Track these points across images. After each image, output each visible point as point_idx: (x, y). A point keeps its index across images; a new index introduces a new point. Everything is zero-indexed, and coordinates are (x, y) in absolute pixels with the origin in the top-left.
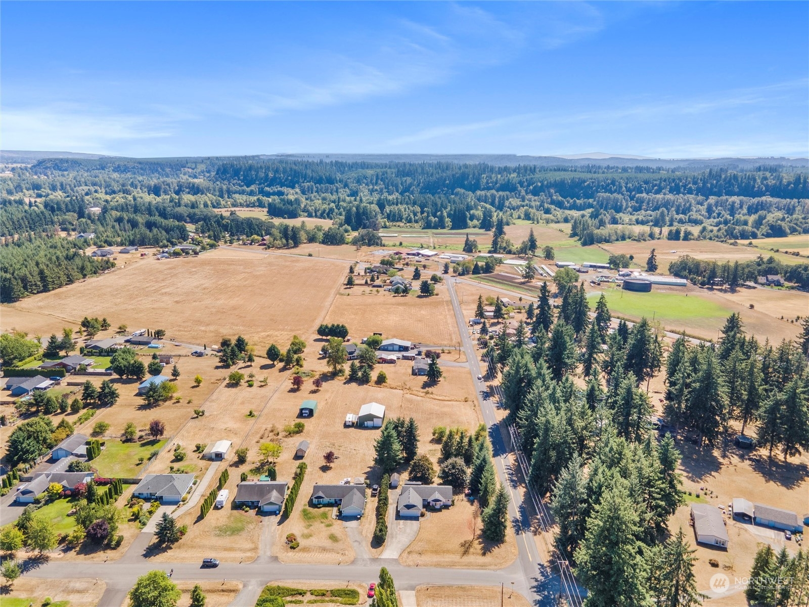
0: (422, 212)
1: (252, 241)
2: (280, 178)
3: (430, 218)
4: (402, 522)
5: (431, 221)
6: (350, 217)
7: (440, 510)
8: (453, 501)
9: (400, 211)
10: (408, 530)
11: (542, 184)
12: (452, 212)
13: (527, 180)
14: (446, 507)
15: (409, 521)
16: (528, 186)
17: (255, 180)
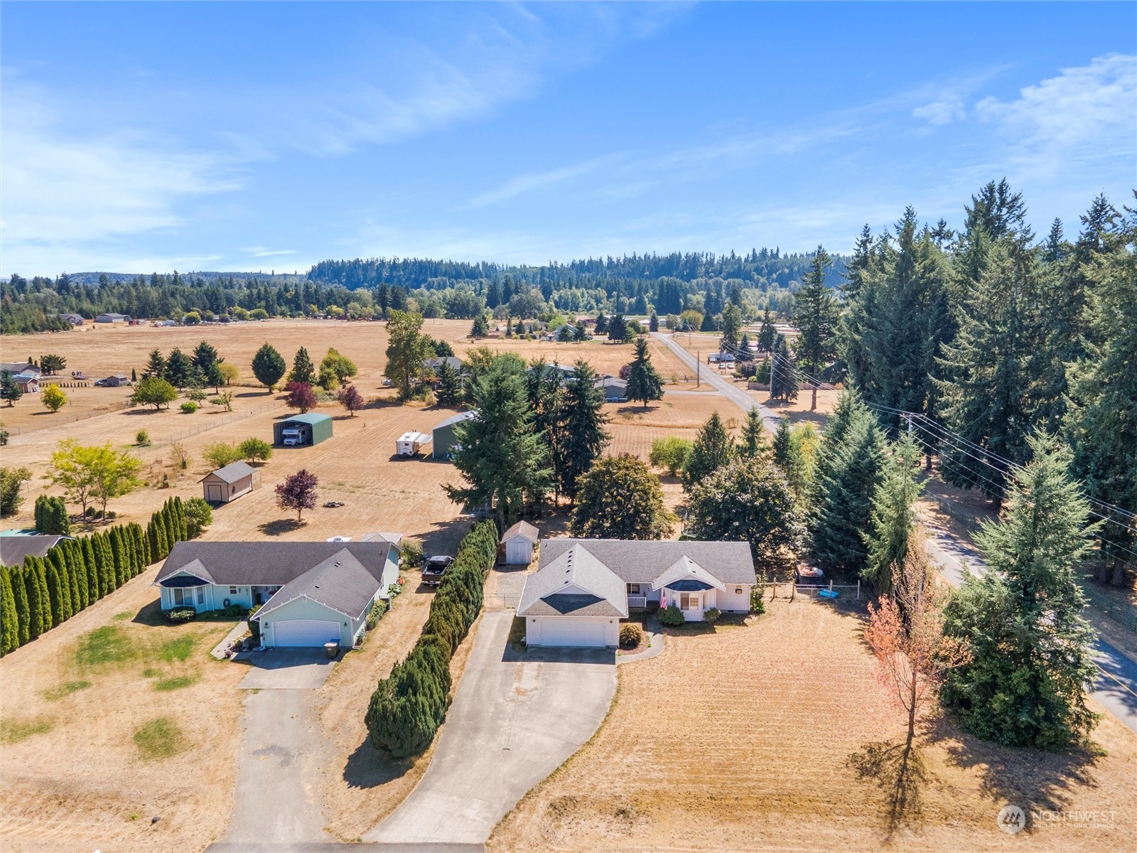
0: (609, 297)
1: (328, 313)
2: (398, 277)
3: (622, 299)
4: (530, 669)
5: (623, 304)
6: (496, 297)
7: (706, 625)
8: (756, 599)
9: (575, 296)
10: (560, 699)
11: (791, 271)
12: (656, 297)
13: (767, 266)
14: (733, 618)
15: (566, 666)
16: (770, 273)
17: (363, 283)
